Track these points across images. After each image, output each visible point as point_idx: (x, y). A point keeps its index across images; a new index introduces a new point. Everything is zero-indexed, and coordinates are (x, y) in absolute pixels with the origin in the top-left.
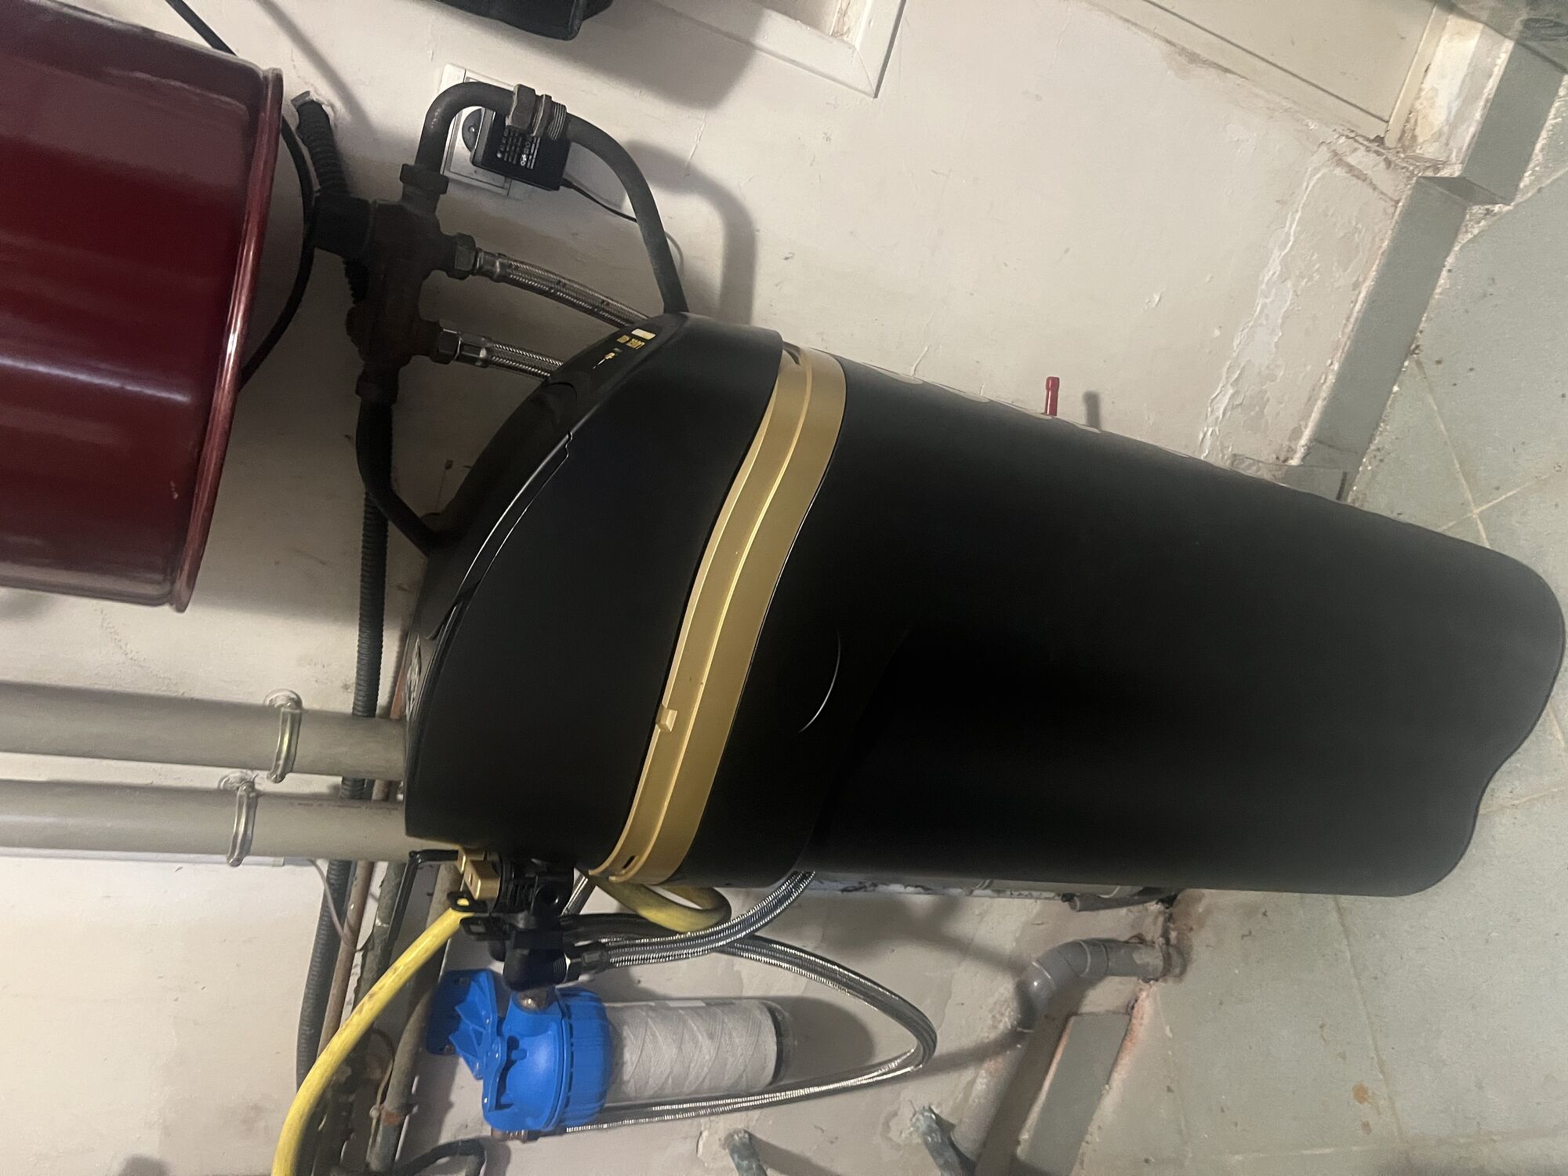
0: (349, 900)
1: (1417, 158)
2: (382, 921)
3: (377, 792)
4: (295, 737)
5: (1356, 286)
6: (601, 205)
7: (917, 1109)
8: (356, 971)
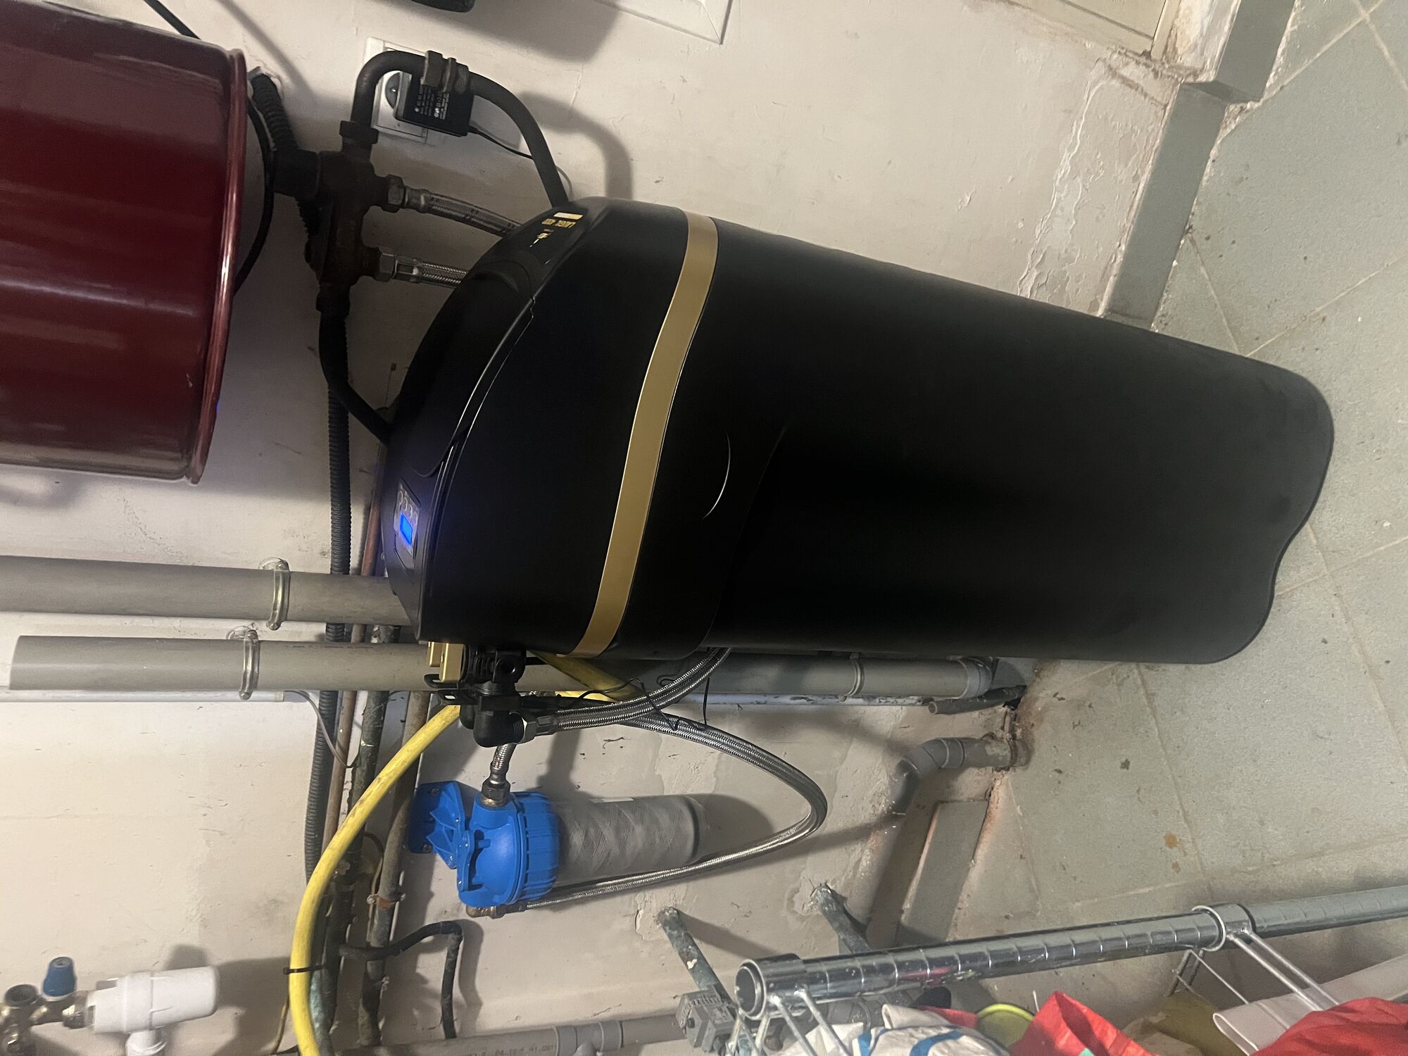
0: (338, 726)
1: (1180, 67)
2: (366, 741)
3: (355, 635)
4: (286, 591)
5: (1136, 178)
6: (503, 146)
7: (816, 886)
8: (348, 786)
